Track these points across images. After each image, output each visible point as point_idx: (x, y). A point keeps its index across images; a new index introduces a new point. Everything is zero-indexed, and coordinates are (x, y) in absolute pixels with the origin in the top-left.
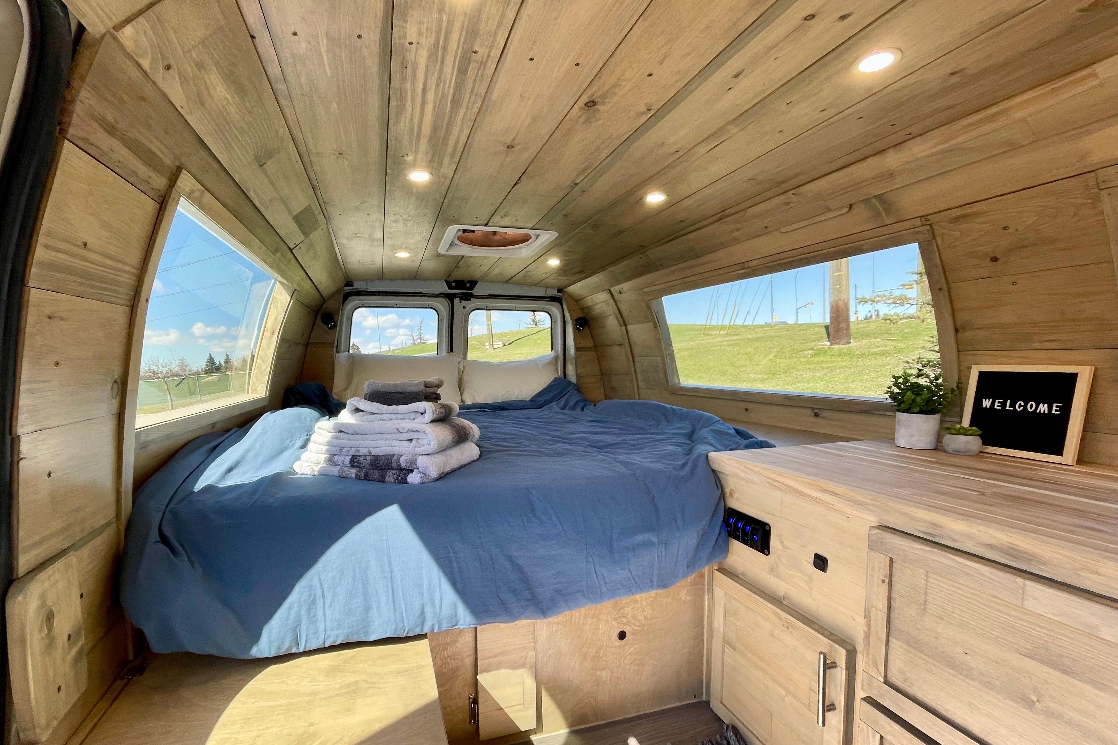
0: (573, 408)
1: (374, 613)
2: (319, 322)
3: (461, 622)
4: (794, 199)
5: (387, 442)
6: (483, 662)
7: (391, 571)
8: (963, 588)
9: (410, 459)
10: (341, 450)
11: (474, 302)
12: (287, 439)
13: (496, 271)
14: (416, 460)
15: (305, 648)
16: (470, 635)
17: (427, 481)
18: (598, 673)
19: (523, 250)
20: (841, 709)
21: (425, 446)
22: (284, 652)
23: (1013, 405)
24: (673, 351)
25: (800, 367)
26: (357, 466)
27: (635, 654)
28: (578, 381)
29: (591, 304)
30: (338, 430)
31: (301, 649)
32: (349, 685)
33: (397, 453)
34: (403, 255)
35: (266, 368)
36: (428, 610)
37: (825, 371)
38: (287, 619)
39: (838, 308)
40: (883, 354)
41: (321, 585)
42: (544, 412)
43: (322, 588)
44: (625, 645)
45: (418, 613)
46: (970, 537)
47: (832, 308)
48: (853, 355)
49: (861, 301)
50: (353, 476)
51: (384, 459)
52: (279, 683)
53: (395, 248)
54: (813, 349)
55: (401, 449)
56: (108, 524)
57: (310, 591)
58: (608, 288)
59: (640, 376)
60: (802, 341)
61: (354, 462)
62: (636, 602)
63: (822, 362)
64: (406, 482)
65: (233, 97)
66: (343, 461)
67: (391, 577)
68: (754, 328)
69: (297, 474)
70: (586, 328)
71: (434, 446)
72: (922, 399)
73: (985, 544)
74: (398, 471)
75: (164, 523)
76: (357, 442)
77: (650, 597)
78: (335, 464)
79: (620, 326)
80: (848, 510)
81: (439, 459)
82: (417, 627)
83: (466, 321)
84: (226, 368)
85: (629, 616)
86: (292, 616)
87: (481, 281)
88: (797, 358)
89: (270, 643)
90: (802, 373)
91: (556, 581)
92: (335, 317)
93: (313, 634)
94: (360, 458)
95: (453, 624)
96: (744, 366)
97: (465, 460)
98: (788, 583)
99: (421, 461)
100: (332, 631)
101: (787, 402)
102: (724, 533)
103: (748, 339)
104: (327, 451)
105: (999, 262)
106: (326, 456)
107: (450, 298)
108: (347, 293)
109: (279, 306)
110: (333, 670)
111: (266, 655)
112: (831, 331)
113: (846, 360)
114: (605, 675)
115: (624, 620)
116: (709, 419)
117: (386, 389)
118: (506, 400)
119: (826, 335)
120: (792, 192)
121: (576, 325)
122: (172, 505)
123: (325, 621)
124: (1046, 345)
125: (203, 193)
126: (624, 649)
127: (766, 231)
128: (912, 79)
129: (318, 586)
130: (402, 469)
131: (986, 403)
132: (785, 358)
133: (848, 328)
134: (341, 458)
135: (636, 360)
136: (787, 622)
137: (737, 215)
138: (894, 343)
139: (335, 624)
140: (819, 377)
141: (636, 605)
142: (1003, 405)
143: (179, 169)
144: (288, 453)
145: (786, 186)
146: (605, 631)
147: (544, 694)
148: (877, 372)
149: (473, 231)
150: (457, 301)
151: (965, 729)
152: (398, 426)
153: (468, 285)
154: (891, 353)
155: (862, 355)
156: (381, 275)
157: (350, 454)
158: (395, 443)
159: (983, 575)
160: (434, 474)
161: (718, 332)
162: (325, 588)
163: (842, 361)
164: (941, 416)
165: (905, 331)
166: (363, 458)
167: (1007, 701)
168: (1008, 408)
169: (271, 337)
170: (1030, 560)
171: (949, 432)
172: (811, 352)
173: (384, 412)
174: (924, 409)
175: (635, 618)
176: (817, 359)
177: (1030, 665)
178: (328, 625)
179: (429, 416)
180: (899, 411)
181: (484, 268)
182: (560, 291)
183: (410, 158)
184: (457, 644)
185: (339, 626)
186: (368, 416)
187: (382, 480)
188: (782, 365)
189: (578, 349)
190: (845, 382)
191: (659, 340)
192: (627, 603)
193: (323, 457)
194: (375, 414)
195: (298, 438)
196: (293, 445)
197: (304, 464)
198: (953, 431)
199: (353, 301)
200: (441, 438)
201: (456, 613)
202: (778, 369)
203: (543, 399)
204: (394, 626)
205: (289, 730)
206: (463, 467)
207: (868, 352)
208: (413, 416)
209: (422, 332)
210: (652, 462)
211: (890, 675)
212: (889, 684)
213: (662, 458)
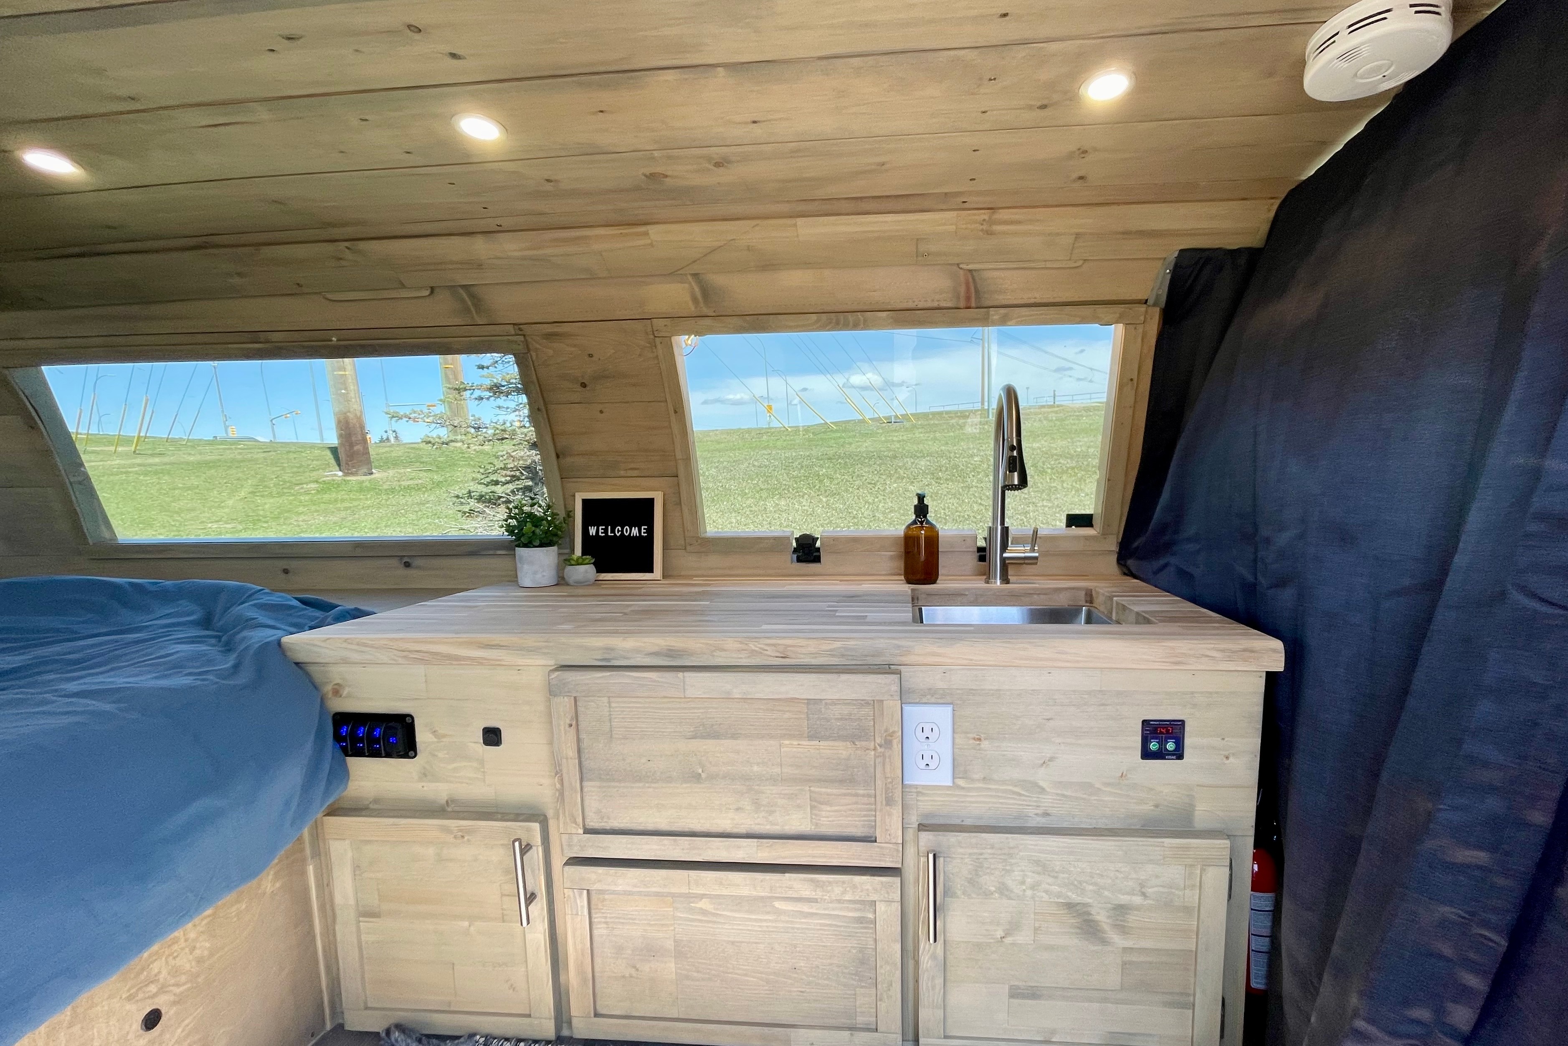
4: (348, 255)
8: (640, 700)
20: (542, 894)
23: (613, 531)
24: (86, 476)
25: (301, 509)
27: (188, 1035)
37: (343, 514)
39: (347, 423)
40: (418, 488)
44: (162, 1033)
46: (637, 651)
47: (339, 422)
48: (380, 490)
49: (393, 417)
54: (317, 482)
60: (295, 470)
62: (176, 942)
63: (336, 501)
68: (195, 444)
72: (541, 530)
73: (651, 654)
80: (520, 661)
85: (163, 976)
88: (293, 495)
90: (305, 518)
96: (193, 510)
98: (451, 782)
101: (359, 552)
102: (339, 753)
103: (188, 463)
105: (588, 388)
112: (342, 455)
113: (371, 498)
115: (153, 989)
116: (239, 591)
119: (333, 461)
120: (347, 244)
124: (630, 473)
127: (297, 291)
128: (511, 167)
131: (592, 531)
132: (271, 495)
133: (366, 453)
136: (461, 831)
137: (240, 250)
138: (429, 475)
140: (335, 523)
142: (606, 531)
145: (336, 232)
146: (110, 1032)
148: (417, 512)
151: (656, 831)
154: (429, 488)
155: (392, 490)
159: (655, 681)
161: (112, 448)
163: (367, 499)
164: (559, 548)
165: (439, 459)
167: (684, 785)
168: (609, 534)
170: (682, 655)
171: (569, 563)
172: (313, 486)
174: (544, 541)
175: (177, 972)
176: (326, 497)
177: (695, 744)
180: (518, 546)
188: (267, 506)
190: (377, 528)
191: (45, 453)
198: (573, 562)
202: (261, 513)
207: (400, 486)
210: (156, 678)
211: (588, 821)
212: (587, 831)
213: (177, 667)
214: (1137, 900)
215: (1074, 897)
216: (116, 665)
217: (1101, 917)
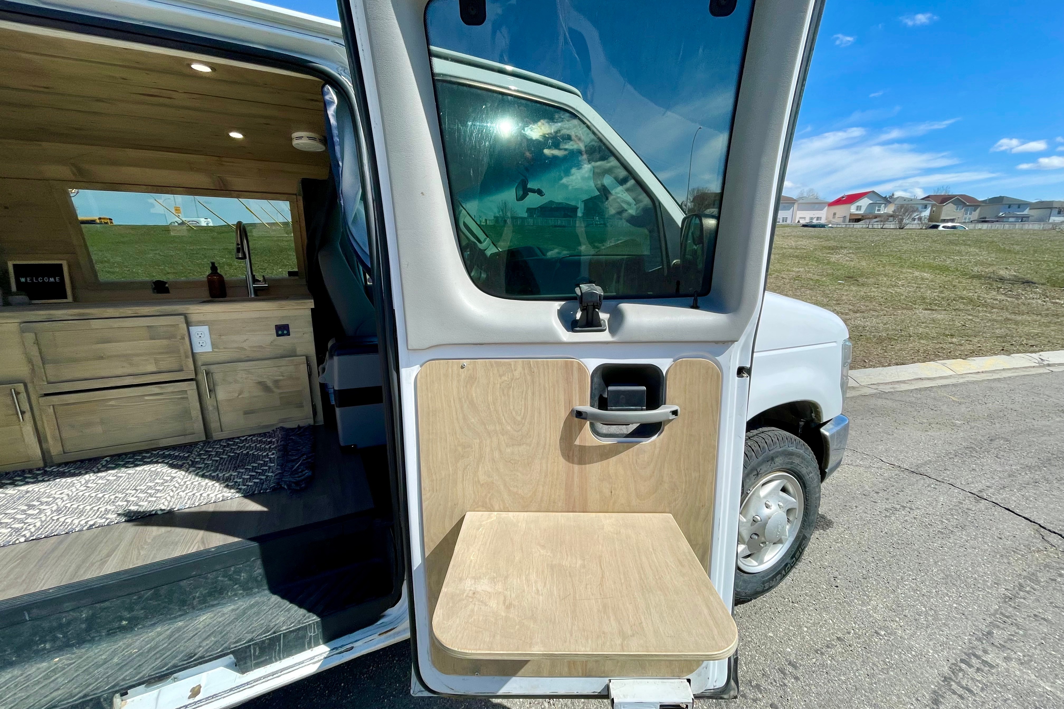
46: (65, 314)
131: (22, 280)
142: (32, 280)
168: (35, 281)
211: (49, 379)
212: (49, 383)
214: (281, 378)
215: (260, 380)
217: (270, 384)
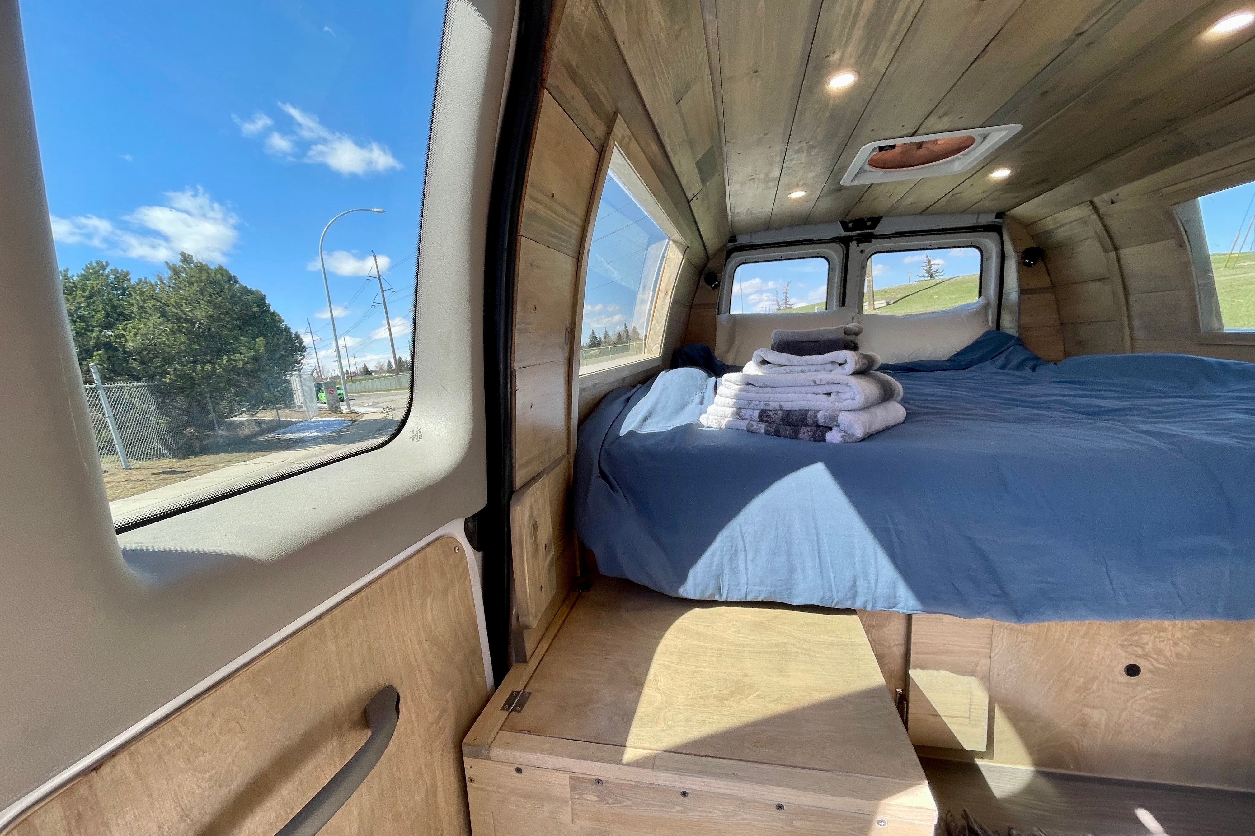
0: (1020, 366)
1: (799, 576)
2: (702, 282)
3: (901, 605)
5: (801, 395)
6: (918, 656)
7: (818, 535)
9: (830, 415)
10: (749, 403)
11: (876, 244)
12: (686, 395)
13: (909, 200)
14: (838, 415)
15: (727, 598)
16: (902, 621)
17: (851, 440)
18: (1087, 710)
19: (957, 164)
21: (848, 401)
22: (708, 597)
24: (1212, 279)
26: (767, 421)
27: (1154, 700)
28: (1020, 334)
29: (1051, 227)
30: (746, 382)
31: (723, 598)
32: (777, 645)
33: (813, 408)
34: (797, 194)
35: (661, 328)
36: (861, 583)
38: (711, 566)
41: (743, 537)
42: (974, 372)
43: (744, 541)
44: (1137, 684)
45: (849, 585)
50: (763, 431)
51: (797, 414)
52: (705, 626)
53: (791, 187)
55: (818, 403)
56: (563, 457)
57: (731, 541)
58: (1089, 198)
59: (1137, 323)
61: (763, 416)
62: (1165, 630)
64: (824, 440)
65: (665, 21)
66: (751, 415)
67: (818, 540)
69: (703, 426)
70: (1040, 262)
71: (859, 401)
74: (814, 429)
75: (601, 462)
76: (767, 395)
77: (1192, 628)
78: (742, 418)
79: (1106, 251)
81: (864, 416)
82: (848, 599)
83: (864, 268)
84: (605, 342)
85: (1148, 648)
86: (715, 564)
87: (886, 216)
89: (696, 586)
91: (1040, 579)
92: (719, 275)
93: (734, 585)
94: (770, 413)
95: (891, 605)
97: (891, 422)
99: (844, 418)
100: (754, 586)
104: (735, 404)
106: (733, 409)
107: (845, 242)
108: (730, 250)
109: (673, 265)
110: (758, 626)
111: (692, 596)
114: (1097, 716)
115: (1140, 651)
117: (798, 338)
118: (916, 360)
121: (1024, 258)
122: (605, 446)
123: (747, 574)
125: (630, 139)
126: (1134, 689)
129: (740, 538)
130: (818, 426)
134: (749, 412)
135: (1132, 298)
139: (758, 579)
141: (1163, 634)
143: (616, 113)
144: (689, 408)
146: (1103, 658)
147: (998, 714)
149: (893, 147)
150: (853, 245)
152: (814, 378)
153: (869, 223)
156: (768, 225)
157: (759, 407)
158: (810, 396)
160: (859, 433)
162: (747, 541)
166: (773, 412)
169: (664, 298)
173: (796, 363)
175: (1159, 652)
178: (750, 579)
179: (850, 367)
181: (895, 198)
182: (999, 215)
183: (835, 58)
184: (884, 629)
185: (762, 583)
186: (777, 369)
187: (795, 436)
189: (1023, 291)
191: (1187, 264)
192: (1144, 629)
193: (730, 411)
194: (783, 366)
195: (694, 395)
196: (692, 401)
197: (711, 417)
199: (737, 257)
200: (868, 392)
201: (895, 594)
203: (968, 358)
204: (821, 594)
205: (725, 675)
206: (887, 429)
208: (829, 367)
209: (788, 295)
210: (1208, 434)
213: (1227, 429)
216: (1183, 419)
